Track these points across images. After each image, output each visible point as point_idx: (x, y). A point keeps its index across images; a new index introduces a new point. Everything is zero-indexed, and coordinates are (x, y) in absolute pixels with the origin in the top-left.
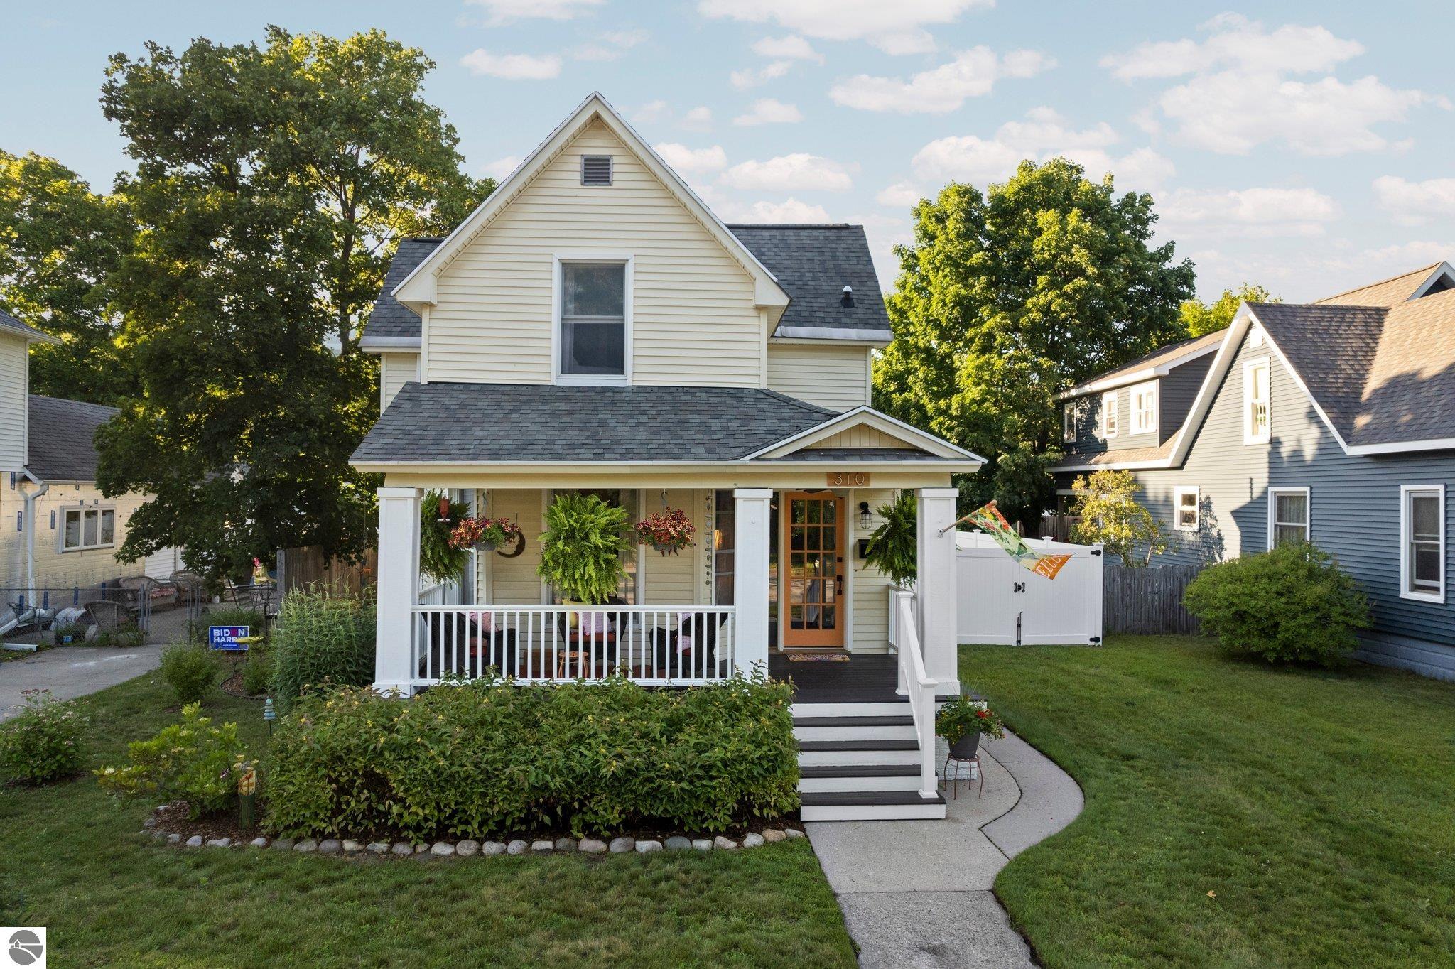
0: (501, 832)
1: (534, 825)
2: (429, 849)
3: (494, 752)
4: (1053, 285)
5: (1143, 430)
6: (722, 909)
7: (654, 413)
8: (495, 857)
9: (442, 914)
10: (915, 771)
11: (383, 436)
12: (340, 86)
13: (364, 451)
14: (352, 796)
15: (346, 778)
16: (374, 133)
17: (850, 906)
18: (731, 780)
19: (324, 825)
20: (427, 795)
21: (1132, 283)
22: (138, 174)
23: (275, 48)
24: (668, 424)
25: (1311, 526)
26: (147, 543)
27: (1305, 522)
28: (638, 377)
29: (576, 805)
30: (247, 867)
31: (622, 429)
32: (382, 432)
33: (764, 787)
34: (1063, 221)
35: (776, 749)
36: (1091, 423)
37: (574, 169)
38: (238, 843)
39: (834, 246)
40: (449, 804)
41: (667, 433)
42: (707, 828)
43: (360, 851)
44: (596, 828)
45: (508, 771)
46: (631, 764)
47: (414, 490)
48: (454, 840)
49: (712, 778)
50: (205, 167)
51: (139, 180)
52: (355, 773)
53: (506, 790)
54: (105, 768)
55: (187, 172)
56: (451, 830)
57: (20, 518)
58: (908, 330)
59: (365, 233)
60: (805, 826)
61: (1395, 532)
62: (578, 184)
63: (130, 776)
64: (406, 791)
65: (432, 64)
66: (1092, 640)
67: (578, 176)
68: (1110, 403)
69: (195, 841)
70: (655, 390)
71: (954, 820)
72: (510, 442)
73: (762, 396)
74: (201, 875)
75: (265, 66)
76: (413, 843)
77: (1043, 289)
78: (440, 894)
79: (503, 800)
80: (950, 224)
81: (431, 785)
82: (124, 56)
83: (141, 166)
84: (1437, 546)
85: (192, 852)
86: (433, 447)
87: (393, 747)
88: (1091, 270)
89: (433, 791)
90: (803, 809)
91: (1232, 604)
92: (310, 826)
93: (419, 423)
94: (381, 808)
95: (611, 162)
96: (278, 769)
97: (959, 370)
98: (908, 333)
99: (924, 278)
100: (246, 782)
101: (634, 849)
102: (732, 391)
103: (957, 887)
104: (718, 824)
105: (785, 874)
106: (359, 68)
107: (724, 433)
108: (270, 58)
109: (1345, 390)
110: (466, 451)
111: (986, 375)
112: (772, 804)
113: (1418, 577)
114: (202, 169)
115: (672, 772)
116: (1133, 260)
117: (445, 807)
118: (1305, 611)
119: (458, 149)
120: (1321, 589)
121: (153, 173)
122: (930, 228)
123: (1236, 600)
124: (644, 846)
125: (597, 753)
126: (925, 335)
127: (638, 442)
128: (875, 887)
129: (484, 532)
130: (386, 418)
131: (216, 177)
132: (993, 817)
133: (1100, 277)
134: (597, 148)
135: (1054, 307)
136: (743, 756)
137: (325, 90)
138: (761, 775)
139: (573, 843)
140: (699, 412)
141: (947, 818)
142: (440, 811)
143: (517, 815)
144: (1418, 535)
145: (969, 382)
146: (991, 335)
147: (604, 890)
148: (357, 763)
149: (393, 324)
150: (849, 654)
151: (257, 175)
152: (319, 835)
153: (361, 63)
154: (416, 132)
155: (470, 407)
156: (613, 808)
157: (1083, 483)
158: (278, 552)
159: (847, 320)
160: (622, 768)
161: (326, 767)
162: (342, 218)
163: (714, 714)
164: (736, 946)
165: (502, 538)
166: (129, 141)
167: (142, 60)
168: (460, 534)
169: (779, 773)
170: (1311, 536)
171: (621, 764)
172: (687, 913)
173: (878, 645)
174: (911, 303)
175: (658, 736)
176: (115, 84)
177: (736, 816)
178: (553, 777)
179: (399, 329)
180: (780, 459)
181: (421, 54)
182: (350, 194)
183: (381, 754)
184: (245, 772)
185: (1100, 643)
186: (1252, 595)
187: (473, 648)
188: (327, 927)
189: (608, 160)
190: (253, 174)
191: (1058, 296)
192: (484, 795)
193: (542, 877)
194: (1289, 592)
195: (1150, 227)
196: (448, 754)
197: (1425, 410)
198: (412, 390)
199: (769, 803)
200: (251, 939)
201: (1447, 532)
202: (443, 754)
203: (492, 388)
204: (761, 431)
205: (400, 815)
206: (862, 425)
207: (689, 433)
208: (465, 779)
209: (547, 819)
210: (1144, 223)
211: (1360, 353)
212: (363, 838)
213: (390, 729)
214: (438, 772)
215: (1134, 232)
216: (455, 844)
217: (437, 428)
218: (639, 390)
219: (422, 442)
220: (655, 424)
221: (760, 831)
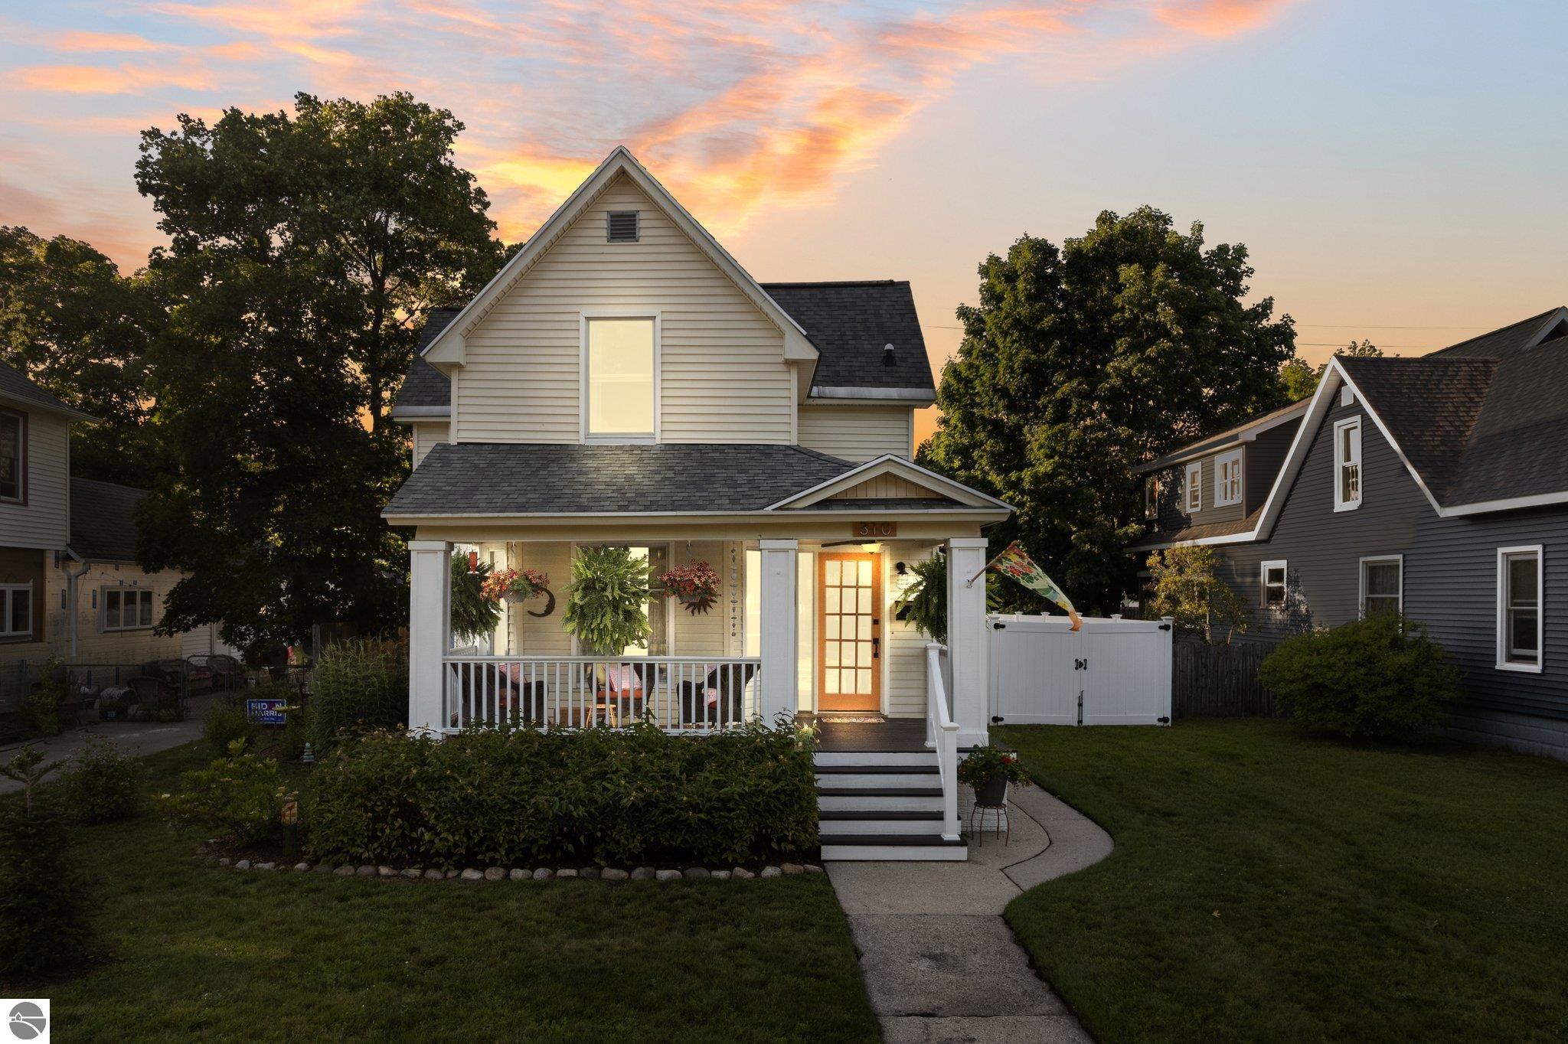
0: (528, 861)
1: (559, 854)
2: (460, 874)
3: (521, 785)
4: (1132, 349)
5: (1229, 502)
6: (733, 921)
7: (681, 468)
8: (521, 881)
9: (469, 919)
10: (939, 816)
11: (414, 492)
12: (367, 152)
13: (396, 505)
14: (386, 823)
15: (381, 808)
16: (402, 199)
17: (859, 924)
18: (749, 812)
19: (361, 851)
20: (457, 822)
21: (1225, 345)
22: (172, 249)
23: (304, 116)
24: (694, 479)
25: (1404, 596)
26: (185, 618)
27: (1398, 593)
28: (667, 435)
29: (599, 834)
30: (291, 884)
31: (648, 483)
32: (413, 488)
33: (781, 821)
34: (1147, 278)
35: (793, 784)
36: (1173, 495)
37: (600, 227)
38: (282, 867)
39: (878, 303)
40: (477, 831)
41: (692, 486)
42: (726, 859)
43: (395, 876)
44: (618, 857)
45: (533, 801)
46: (650, 796)
47: (444, 543)
48: (482, 867)
49: (730, 810)
50: (237, 240)
51: (172, 255)
52: (390, 803)
53: (531, 819)
54: (161, 794)
55: (220, 245)
56: (480, 857)
57: (63, 596)
58: (973, 401)
59: (396, 306)
60: (825, 864)
61: (1490, 599)
62: (604, 241)
63: (183, 802)
64: (437, 818)
65: (460, 126)
66: (1160, 720)
67: (604, 233)
68: (1193, 475)
69: (243, 864)
70: (684, 447)
71: (976, 862)
72: (537, 496)
73: (792, 452)
74: (252, 889)
75: (294, 135)
76: (444, 869)
77: (1124, 353)
78: (468, 905)
79: (529, 828)
80: (1021, 285)
81: (461, 813)
82: (158, 130)
83: (175, 241)
84: (1535, 612)
85: (241, 872)
86: (463, 501)
87: (428, 780)
88: (1178, 330)
89: (462, 819)
90: (824, 848)
91: (1307, 676)
92: (348, 852)
93: (449, 481)
94: (414, 835)
95: (637, 218)
96: (318, 799)
97: (1029, 442)
98: (974, 404)
99: (992, 344)
100: (288, 812)
101: (655, 877)
102: (762, 448)
103: (967, 912)
104: (737, 856)
105: (798, 897)
106: (387, 132)
107: (750, 486)
108: (299, 126)
109: (1442, 448)
110: (493, 505)
111: (1060, 448)
112: (790, 838)
113: (1515, 647)
114: (233, 243)
115: (691, 806)
116: (1224, 319)
117: (474, 833)
118: (1387, 683)
119: (489, 214)
120: (1403, 659)
121: (184, 247)
122: (998, 289)
123: (1311, 672)
124: (664, 874)
125: (619, 785)
126: (992, 405)
127: (663, 495)
128: (887, 910)
129: (512, 583)
130: (417, 475)
131: (247, 250)
132: (1017, 861)
133: (1187, 338)
134: (623, 204)
135: (1134, 372)
136: (761, 791)
137: (352, 157)
138: (779, 809)
139: (596, 872)
140: (726, 468)
141: (968, 861)
142: (470, 838)
143: (541, 842)
144: (1515, 601)
145: (1041, 454)
146: (1065, 403)
147: (621, 905)
148: (390, 793)
149: (424, 394)
150: (885, 718)
151: (286, 247)
152: (357, 861)
153: (388, 127)
154: (446, 197)
155: (499, 466)
156: (634, 837)
157: (1159, 558)
158: (314, 626)
159: (889, 379)
160: (641, 799)
161: (362, 797)
162: (372, 289)
163: (737, 755)
164: (743, 946)
165: (529, 589)
166: (162, 216)
167: (174, 133)
168: (489, 585)
169: (796, 807)
170: (1403, 609)
171: (641, 795)
172: (699, 922)
173: (915, 709)
174: (977, 371)
175: (678, 774)
176: (150, 160)
177: (754, 848)
178: (576, 807)
179: (430, 398)
180: (801, 509)
181: (449, 116)
182: (379, 265)
183: (414, 785)
184: (287, 802)
185: (1170, 723)
186: (1330, 667)
187: (503, 699)
188: (364, 926)
189: (635, 216)
190: (282, 245)
191: (1140, 361)
192: (510, 823)
193: (564, 895)
194: (1371, 663)
195: (1245, 282)
196: (476, 783)
197: (1524, 465)
198: (442, 451)
199: (787, 836)
200: (298, 931)
201: (1545, 596)
202: (471, 784)
203: (521, 448)
204: (787, 483)
205: (432, 842)
206: (887, 474)
207: (715, 486)
208: (492, 808)
209: (571, 847)
210: (1238, 277)
211: (1462, 409)
212: (398, 864)
213: (424, 763)
214: (466, 799)
215: (1226, 288)
216: (483, 871)
217: (466, 485)
218: (667, 448)
219: (451, 497)
220: (681, 479)
221: (778, 865)
